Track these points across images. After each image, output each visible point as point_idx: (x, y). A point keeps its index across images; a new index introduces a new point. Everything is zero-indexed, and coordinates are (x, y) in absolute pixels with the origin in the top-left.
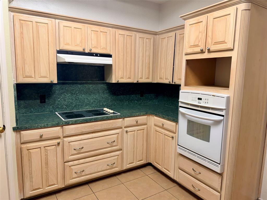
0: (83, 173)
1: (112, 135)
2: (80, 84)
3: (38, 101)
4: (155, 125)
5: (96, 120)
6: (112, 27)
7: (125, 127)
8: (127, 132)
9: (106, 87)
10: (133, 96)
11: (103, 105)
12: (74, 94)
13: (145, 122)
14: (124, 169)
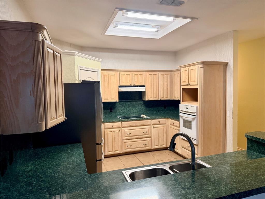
0: (131, 147)
1: (145, 129)
2: (129, 102)
3: (109, 111)
4: (171, 124)
5: (137, 120)
6: (145, 72)
7: (153, 125)
8: (154, 127)
9: (143, 103)
10: (159, 108)
11: (141, 113)
12: (126, 107)
13: (165, 122)
14: (153, 148)
